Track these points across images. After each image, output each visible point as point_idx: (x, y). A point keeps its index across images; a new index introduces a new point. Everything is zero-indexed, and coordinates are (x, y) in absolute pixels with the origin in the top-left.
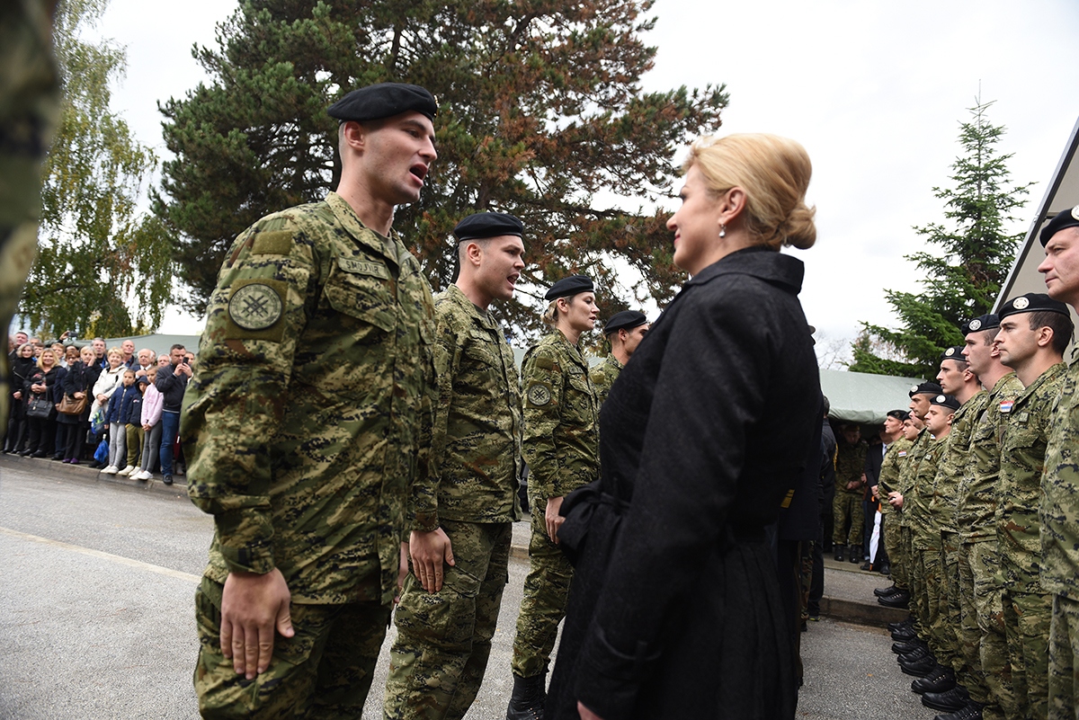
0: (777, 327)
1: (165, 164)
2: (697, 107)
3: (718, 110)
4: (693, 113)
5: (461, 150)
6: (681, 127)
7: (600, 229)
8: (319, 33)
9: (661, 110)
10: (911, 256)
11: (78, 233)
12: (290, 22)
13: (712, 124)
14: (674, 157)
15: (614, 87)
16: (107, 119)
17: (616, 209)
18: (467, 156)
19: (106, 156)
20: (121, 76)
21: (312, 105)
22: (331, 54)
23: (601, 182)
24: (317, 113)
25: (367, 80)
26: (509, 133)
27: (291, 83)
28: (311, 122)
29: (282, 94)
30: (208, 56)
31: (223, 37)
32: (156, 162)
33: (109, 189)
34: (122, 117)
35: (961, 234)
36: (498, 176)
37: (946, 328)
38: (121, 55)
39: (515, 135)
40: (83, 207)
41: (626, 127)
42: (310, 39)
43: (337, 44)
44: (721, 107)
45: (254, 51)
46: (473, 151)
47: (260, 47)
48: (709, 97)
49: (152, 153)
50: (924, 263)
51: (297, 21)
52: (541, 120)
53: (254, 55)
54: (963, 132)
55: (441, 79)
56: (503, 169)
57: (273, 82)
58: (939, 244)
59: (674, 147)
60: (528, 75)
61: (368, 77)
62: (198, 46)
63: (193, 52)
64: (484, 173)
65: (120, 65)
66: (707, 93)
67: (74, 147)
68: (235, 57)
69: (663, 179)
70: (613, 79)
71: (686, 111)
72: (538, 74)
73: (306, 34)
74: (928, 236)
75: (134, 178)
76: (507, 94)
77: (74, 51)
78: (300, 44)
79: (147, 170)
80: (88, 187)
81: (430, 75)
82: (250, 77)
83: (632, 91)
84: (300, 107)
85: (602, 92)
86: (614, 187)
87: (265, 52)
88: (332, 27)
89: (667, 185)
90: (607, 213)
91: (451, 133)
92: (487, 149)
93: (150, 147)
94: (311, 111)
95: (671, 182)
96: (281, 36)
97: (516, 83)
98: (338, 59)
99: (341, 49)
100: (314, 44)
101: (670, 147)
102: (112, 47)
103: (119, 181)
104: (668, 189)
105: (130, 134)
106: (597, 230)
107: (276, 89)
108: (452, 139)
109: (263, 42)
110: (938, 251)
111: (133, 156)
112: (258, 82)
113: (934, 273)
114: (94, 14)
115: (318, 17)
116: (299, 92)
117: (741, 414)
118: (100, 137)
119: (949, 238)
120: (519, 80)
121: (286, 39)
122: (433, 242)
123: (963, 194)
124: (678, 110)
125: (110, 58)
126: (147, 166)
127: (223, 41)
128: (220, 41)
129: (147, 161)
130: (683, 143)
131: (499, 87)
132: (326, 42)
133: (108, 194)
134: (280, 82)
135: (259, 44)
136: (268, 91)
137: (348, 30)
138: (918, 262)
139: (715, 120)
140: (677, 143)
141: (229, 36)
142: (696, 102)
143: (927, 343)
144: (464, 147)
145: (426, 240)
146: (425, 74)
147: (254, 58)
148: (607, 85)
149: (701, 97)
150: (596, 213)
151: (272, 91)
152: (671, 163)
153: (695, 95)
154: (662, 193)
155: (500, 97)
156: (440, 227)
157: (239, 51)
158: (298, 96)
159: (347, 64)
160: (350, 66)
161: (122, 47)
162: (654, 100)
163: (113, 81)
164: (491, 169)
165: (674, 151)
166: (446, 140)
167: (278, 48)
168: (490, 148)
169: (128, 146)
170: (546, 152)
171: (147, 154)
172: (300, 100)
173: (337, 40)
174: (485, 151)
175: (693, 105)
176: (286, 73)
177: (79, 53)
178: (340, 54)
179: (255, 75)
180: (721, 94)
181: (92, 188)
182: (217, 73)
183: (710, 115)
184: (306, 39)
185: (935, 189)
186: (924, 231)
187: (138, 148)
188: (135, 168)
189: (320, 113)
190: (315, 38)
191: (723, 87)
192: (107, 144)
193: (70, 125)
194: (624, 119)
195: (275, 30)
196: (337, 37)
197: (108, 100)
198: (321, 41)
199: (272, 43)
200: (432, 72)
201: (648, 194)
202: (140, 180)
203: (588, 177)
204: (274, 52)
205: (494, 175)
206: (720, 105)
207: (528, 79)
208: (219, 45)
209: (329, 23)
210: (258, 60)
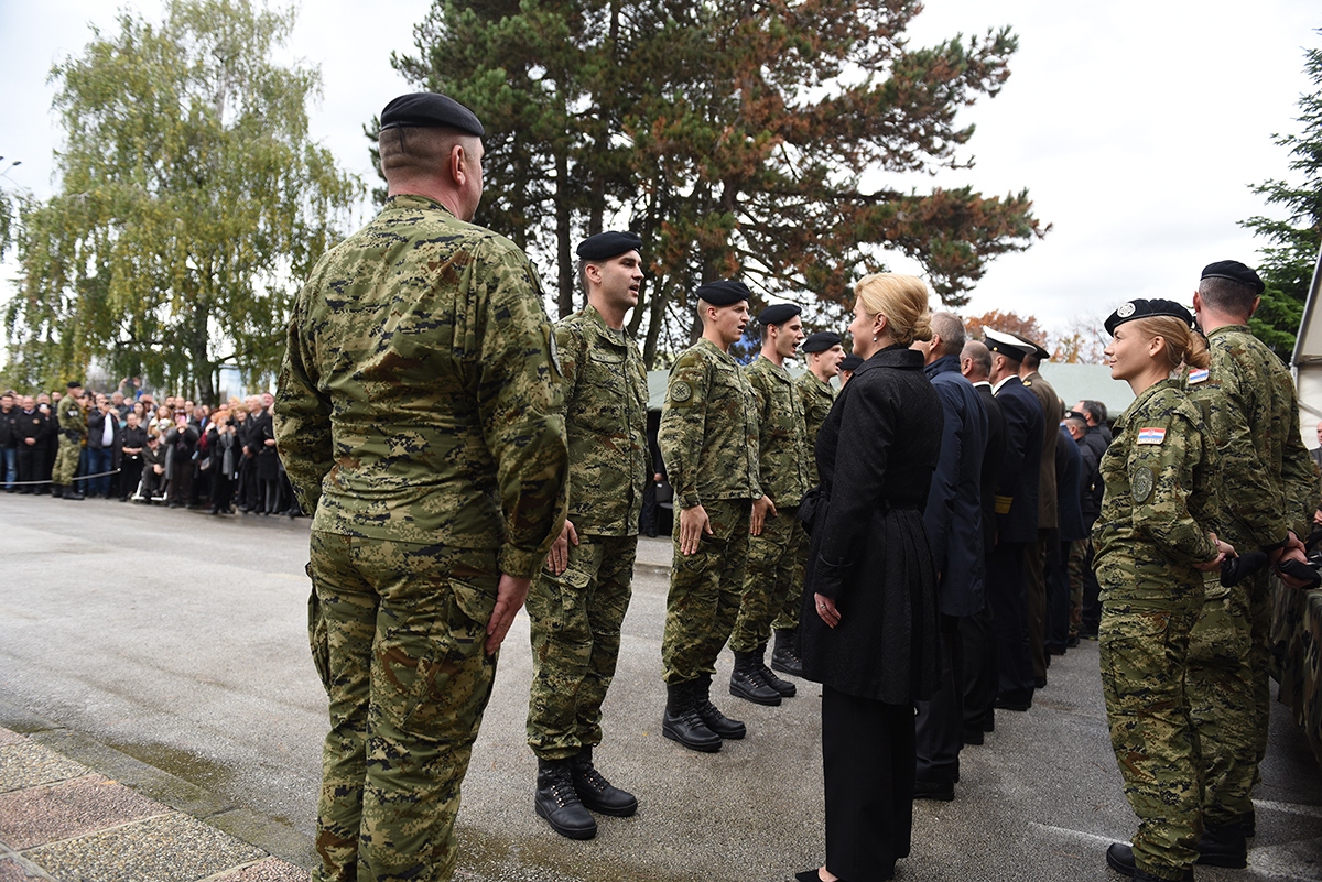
0: (898, 395)
1: (375, 192)
2: (978, 58)
3: (1005, 57)
4: (972, 64)
5: (699, 147)
6: (959, 84)
7: (867, 219)
8: (530, 29)
9: (931, 70)
10: (1246, 221)
11: (293, 277)
12: (497, 21)
13: (997, 76)
14: (955, 120)
15: (875, 42)
16: (310, 149)
17: (887, 190)
18: (705, 153)
19: (312, 190)
20: (318, 99)
21: (531, 113)
22: (545, 51)
23: (868, 157)
24: (537, 122)
25: (587, 76)
26: (753, 117)
27: (506, 92)
28: (530, 133)
29: (496, 105)
30: (408, 64)
31: (422, 41)
32: (365, 190)
33: (320, 227)
34: (326, 145)
35: (1309, 188)
36: (742, 172)
37: (1288, 307)
38: (316, 75)
39: (760, 119)
40: (295, 249)
41: (889, 94)
42: (521, 37)
43: (550, 37)
44: (1009, 53)
45: (459, 56)
46: (712, 146)
47: (467, 52)
48: (991, 44)
49: (359, 180)
50: (1264, 228)
51: (504, 19)
52: (792, 86)
53: (460, 60)
54: (1308, 60)
55: (670, 63)
56: (749, 162)
57: (486, 93)
58: (1283, 203)
59: (954, 108)
60: (770, 46)
61: (588, 73)
62: (397, 55)
63: (392, 62)
64: (727, 170)
65: (316, 86)
66: (988, 39)
67: (281, 184)
68: (439, 65)
69: (944, 146)
70: (874, 33)
71: (964, 65)
72: (780, 44)
73: (516, 33)
74: (1268, 194)
75: (343, 211)
76: (746, 70)
77: (267, 77)
78: (510, 45)
79: (356, 200)
80: (297, 226)
81: (657, 58)
82: (460, 88)
83: (898, 45)
84: (517, 117)
85: (860, 51)
86: (884, 162)
87: (472, 57)
88: (542, 18)
89: (949, 154)
90: (878, 196)
91: (686, 128)
92: (728, 142)
93: (357, 174)
94: (530, 121)
95: (953, 150)
96: (489, 38)
97: (756, 56)
98: (552, 55)
99: (554, 43)
100: (525, 43)
101: (949, 108)
102: (306, 67)
103: (329, 215)
104: (950, 159)
105: (335, 163)
106: (864, 222)
107: (490, 101)
108: (688, 134)
109: (470, 46)
110: (1281, 212)
111: (341, 187)
112: (469, 95)
113: (1278, 239)
114: (283, 32)
115: (526, 11)
116: (514, 101)
117: (883, 443)
118: (305, 171)
119: (1293, 195)
120: (759, 53)
121: (494, 41)
122: (675, 255)
123: (1310, 139)
124: (952, 67)
125: (305, 80)
126: (357, 195)
127: (423, 45)
128: (420, 45)
129: (355, 190)
130: (963, 102)
131: (737, 63)
132: (538, 39)
133: (320, 232)
134: (493, 92)
135: (465, 48)
136: (481, 103)
137: (561, 20)
138: (1257, 228)
139: (999, 71)
140: (956, 102)
141: (429, 39)
142: (976, 51)
143: (1263, 327)
144: (701, 142)
145: (668, 253)
146: (651, 58)
147: (460, 64)
148: (866, 42)
149: (981, 46)
150: (865, 197)
151: (486, 102)
152: (951, 128)
153: (974, 43)
154: (944, 164)
155: (739, 75)
156: (682, 237)
157: (444, 59)
158: (514, 106)
159: (563, 60)
160: (567, 62)
161: (315, 66)
162: (922, 60)
163: (310, 105)
164: (734, 164)
165: (953, 114)
166: (681, 137)
167: (486, 51)
168: (731, 141)
169: (334, 176)
170: (797, 135)
171: (354, 182)
172: (516, 110)
173: (549, 34)
174: (726, 146)
175: (972, 55)
176: (498, 82)
177: (273, 80)
178: (556, 48)
179: (466, 86)
180: (1007, 37)
181: (301, 226)
182: (420, 82)
183: (994, 65)
184: (517, 39)
185: (1275, 136)
186: (1262, 189)
187: (345, 176)
188: (344, 199)
189: (539, 123)
190: (526, 36)
191: (1008, 29)
192: (314, 177)
193: (275, 161)
194: (888, 85)
195: (481, 30)
196: (549, 30)
197: (307, 126)
198: (532, 38)
199: (480, 46)
200: (659, 54)
201: (926, 167)
202: (350, 211)
203: (852, 153)
204: (482, 56)
205: (738, 170)
206: (1007, 50)
207: (769, 51)
208: (419, 49)
209: (538, 14)
210: (464, 65)
